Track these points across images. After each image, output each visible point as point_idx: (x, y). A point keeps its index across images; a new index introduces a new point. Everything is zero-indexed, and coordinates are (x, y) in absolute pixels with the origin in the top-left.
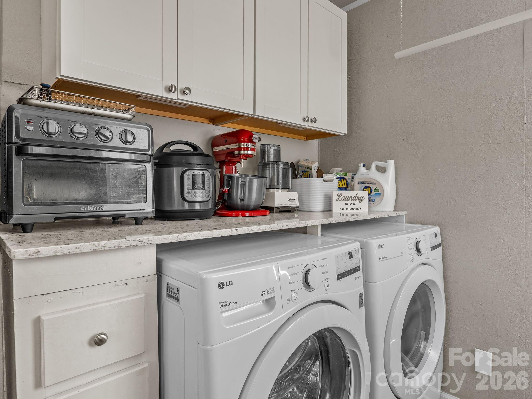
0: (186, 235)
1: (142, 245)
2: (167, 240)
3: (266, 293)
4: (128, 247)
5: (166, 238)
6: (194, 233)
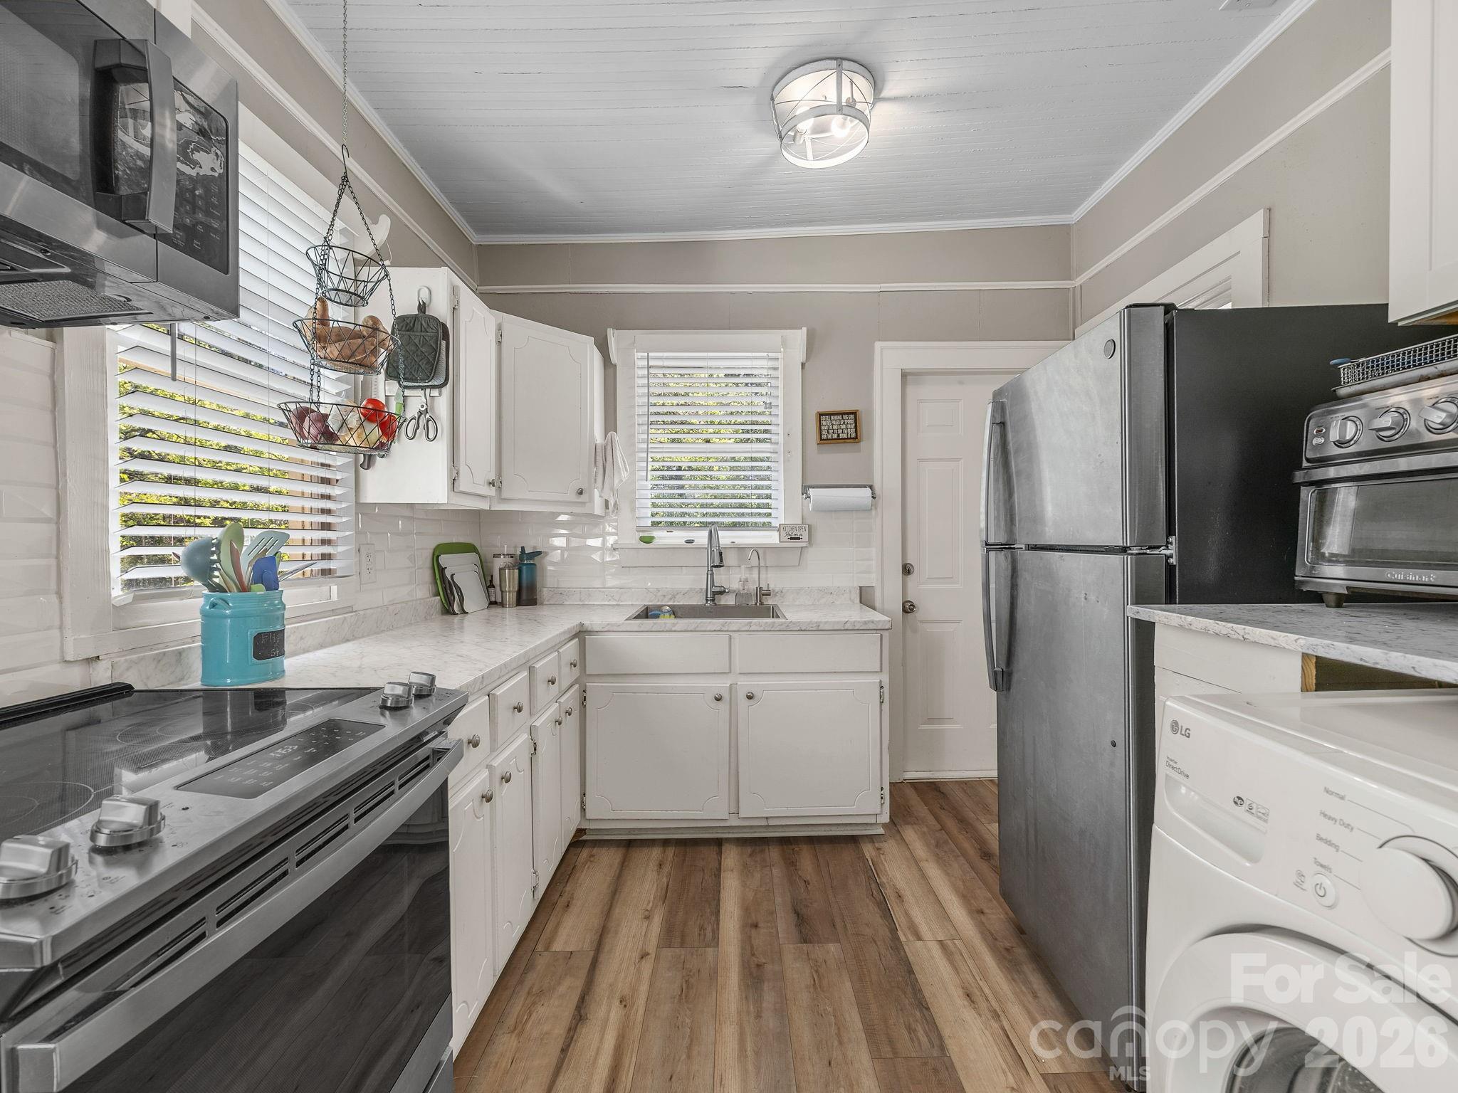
0: (1315, 643)
1: (1234, 637)
2: (1276, 642)
3: (1245, 806)
4: (1217, 634)
5: (1275, 637)
6: (1335, 643)
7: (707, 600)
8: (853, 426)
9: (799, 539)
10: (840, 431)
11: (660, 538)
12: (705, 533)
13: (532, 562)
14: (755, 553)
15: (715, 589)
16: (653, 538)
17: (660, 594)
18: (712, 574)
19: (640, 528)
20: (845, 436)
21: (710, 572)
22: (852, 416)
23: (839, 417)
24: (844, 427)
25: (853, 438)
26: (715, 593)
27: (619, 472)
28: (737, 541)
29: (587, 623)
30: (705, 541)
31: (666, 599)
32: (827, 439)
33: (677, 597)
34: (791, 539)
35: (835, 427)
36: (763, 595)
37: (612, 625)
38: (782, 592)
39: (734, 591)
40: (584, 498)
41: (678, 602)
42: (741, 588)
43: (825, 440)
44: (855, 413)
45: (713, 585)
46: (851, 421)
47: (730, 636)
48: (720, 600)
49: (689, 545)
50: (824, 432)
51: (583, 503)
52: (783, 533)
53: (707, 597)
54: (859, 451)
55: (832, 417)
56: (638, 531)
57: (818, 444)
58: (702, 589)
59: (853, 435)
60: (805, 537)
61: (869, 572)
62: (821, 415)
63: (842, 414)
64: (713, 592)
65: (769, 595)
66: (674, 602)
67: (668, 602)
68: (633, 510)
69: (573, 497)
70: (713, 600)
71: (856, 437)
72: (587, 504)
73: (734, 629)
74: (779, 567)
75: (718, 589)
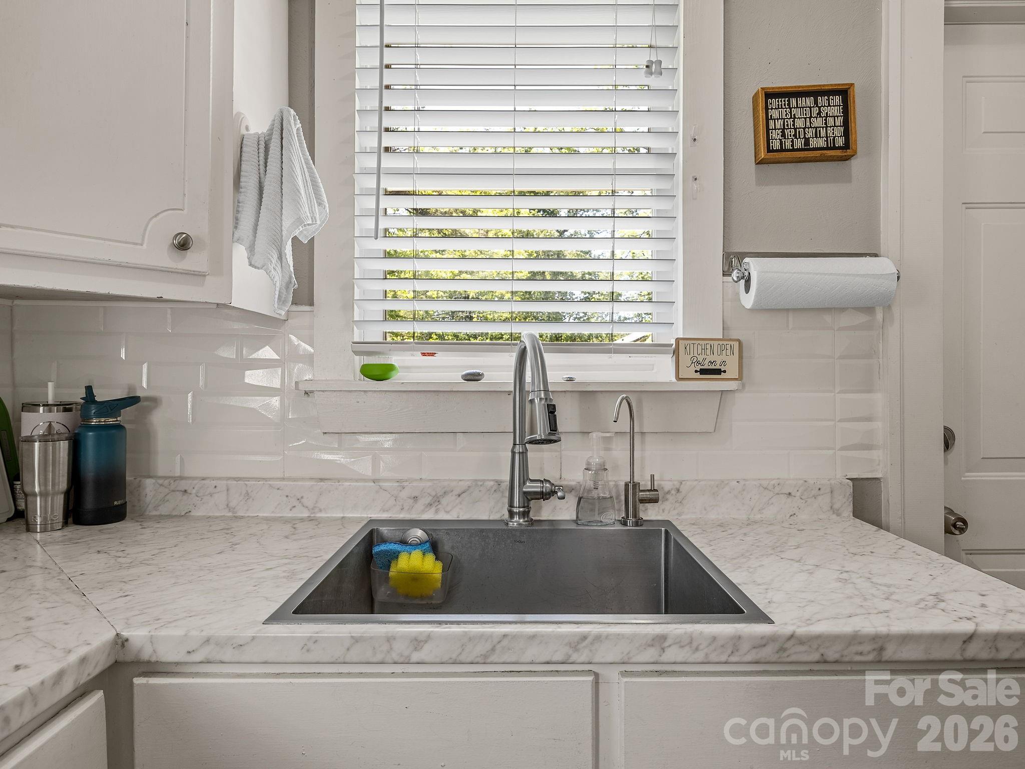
7: (512, 514)
8: (840, 120)
9: (718, 372)
10: (810, 133)
11: (408, 368)
12: (510, 359)
13: (111, 421)
14: (625, 402)
15: (530, 487)
16: (390, 368)
17: (404, 494)
18: (524, 454)
19: (361, 348)
20: (821, 143)
21: (518, 449)
22: (837, 99)
23: (810, 101)
24: (818, 122)
25: (839, 148)
26: (528, 497)
27: (296, 201)
28: (579, 376)
29: (137, 635)
30: (508, 377)
31: (420, 505)
32: (782, 150)
33: (444, 501)
34: (703, 372)
35: (799, 123)
36: (642, 501)
37: (221, 643)
38: (678, 491)
39: (571, 489)
40: (193, 260)
41: (448, 512)
42: (590, 484)
43: (777, 151)
44: (844, 93)
45: (524, 478)
46: (836, 111)
47: (597, 675)
48: (540, 508)
49: (472, 386)
50: (776, 135)
51: (198, 276)
52: (685, 359)
53: (511, 505)
54: (848, 179)
55: (793, 101)
56: (356, 353)
57: (760, 162)
58: (499, 483)
59: (840, 142)
60: (732, 370)
61: (869, 447)
62: (770, 95)
63: (815, 93)
64: (525, 493)
65: (655, 501)
66: (437, 511)
67: (423, 511)
68: (348, 305)
69: (165, 258)
70: (525, 514)
71: (847, 146)
72: (207, 277)
73: (610, 659)
74: (673, 434)
75: (535, 487)
